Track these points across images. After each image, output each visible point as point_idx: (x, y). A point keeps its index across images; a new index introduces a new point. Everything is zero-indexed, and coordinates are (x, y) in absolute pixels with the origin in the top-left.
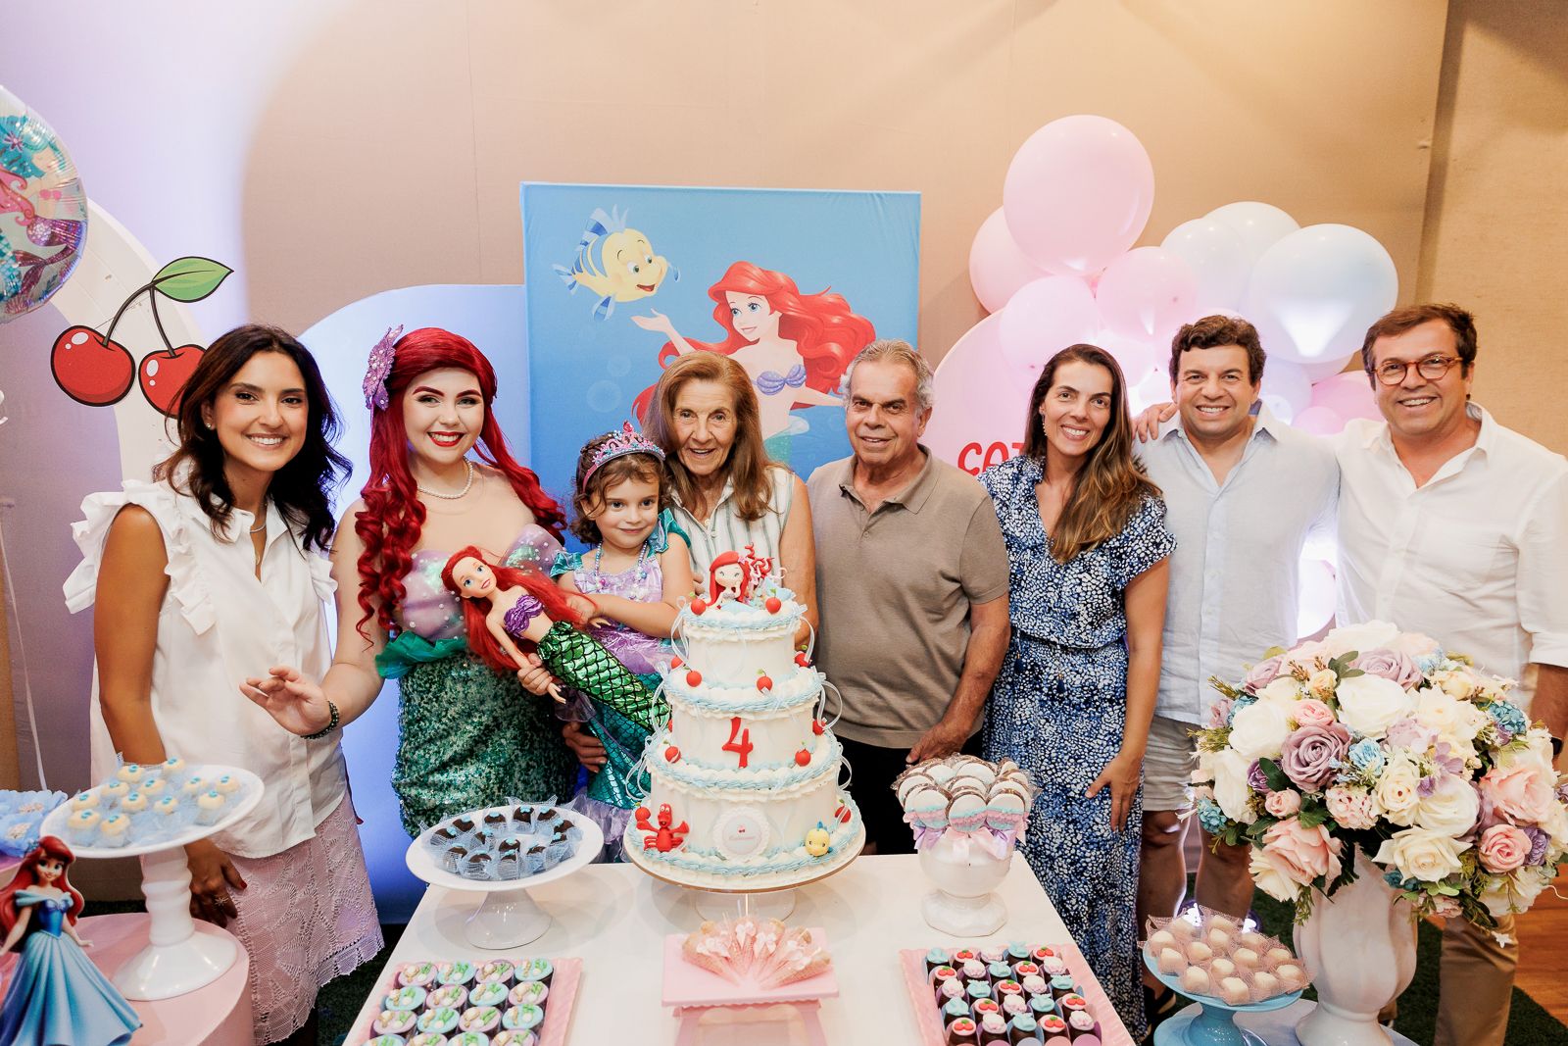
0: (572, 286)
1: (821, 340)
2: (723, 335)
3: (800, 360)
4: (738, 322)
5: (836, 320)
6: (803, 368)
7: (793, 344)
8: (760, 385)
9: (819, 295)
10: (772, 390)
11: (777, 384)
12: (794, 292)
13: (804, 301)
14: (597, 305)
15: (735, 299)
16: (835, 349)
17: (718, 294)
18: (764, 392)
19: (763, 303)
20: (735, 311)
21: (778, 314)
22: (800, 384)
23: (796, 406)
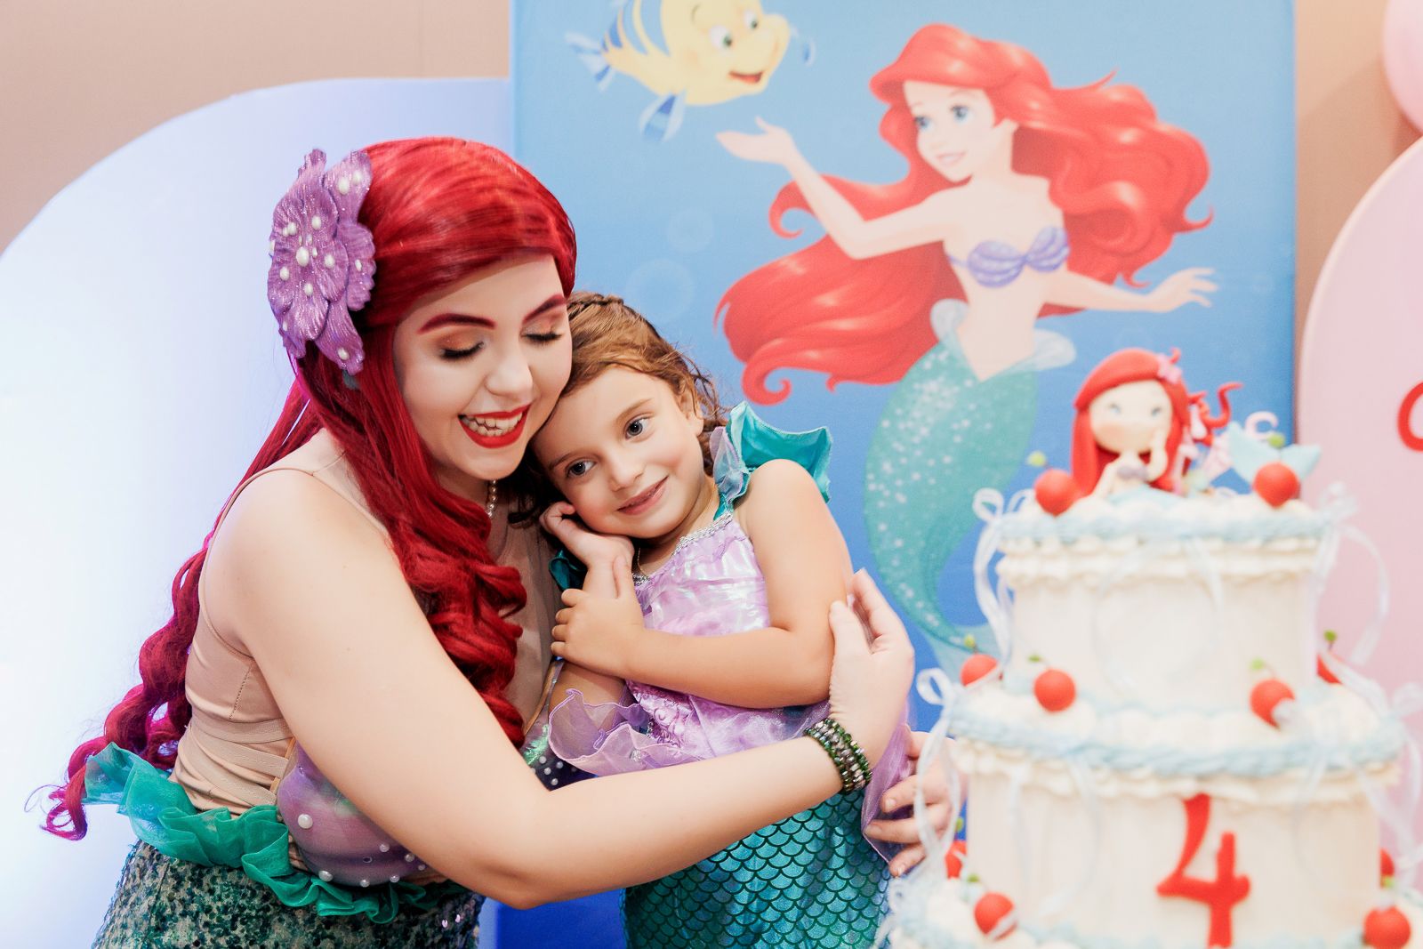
0: (601, 76)
1: (1097, 178)
2: (897, 169)
3: (1053, 218)
4: (929, 144)
5: (1128, 136)
6: (1061, 235)
7: (1040, 185)
8: (973, 268)
9: (1095, 87)
10: (997, 278)
11: (1007, 265)
12: (1041, 81)
13: (1064, 101)
14: (650, 111)
15: (920, 97)
16: (1127, 194)
17: (889, 88)
18: (982, 283)
19: (980, 105)
20: (920, 122)
21: (1009, 127)
22: (1055, 267)
23: (1048, 310)
